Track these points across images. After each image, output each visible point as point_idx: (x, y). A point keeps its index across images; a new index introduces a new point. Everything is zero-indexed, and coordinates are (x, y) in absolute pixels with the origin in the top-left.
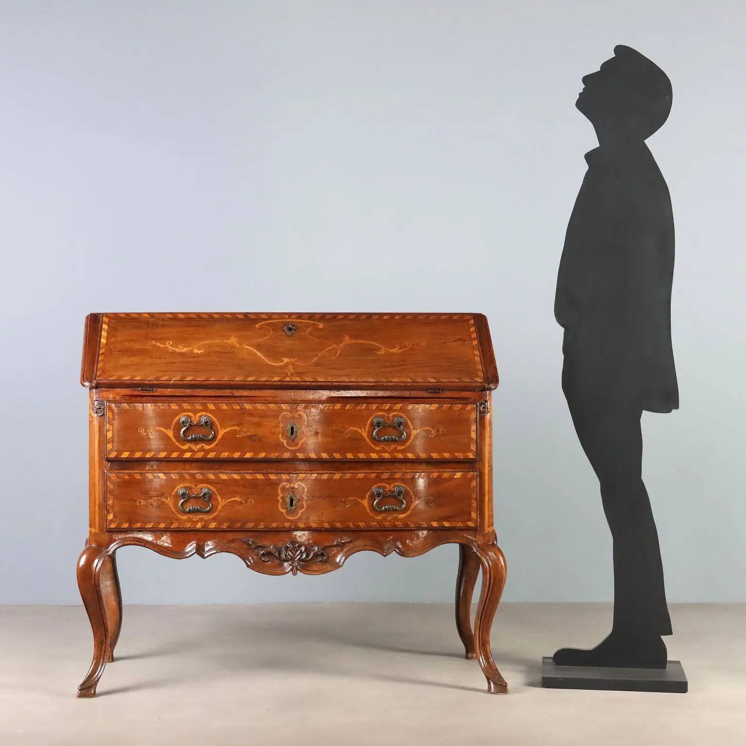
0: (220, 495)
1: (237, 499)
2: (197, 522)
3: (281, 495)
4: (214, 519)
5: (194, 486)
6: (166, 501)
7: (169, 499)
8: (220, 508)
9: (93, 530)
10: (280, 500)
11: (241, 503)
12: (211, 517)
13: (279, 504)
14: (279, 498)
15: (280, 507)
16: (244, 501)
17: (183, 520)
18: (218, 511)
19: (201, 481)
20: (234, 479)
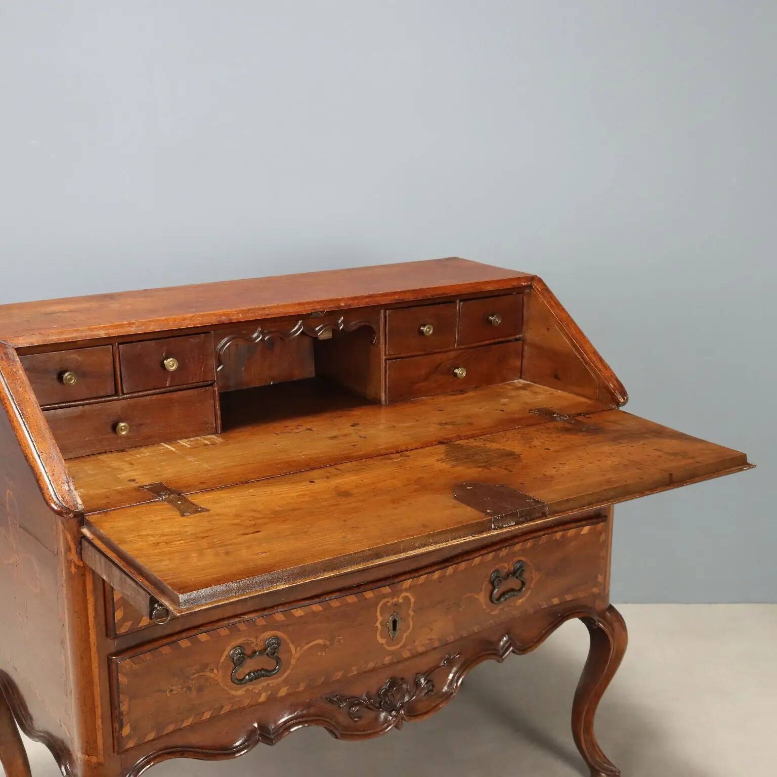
0: (292, 642)
1: (320, 641)
2: (259, 694)
3: (380, 619)
4: (286, 682)
5: (253, 639)
6: (212, 675)
7: (215, 671)
8: (293, 662)
9: (94, 759)
10: (379, 627)
11: (325, 646)
12: (281, 679)
13: (378, 634)
14: (378, 625)
15: (379, 638)
16: (328, 643)
17: (239, 696)
18: (292, 667)
19: (264, 629)
20: (314, 612)
